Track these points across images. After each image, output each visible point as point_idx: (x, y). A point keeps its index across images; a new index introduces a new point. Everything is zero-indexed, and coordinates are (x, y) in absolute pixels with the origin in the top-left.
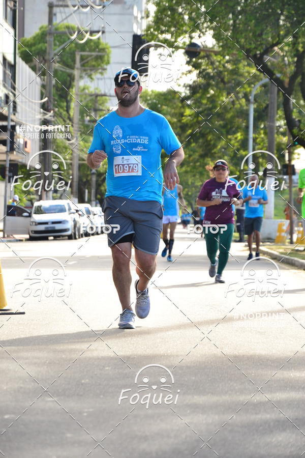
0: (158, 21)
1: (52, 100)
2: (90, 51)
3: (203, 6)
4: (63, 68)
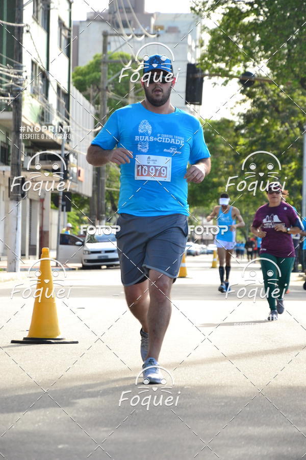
0: (213, 50)
3: (258, 35)
4: (116, 96)
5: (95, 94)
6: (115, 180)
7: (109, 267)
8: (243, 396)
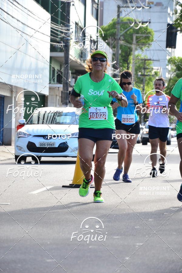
1: (119, 63)
2: (142, 33)
4: (125, 44)
5: (113, 42)
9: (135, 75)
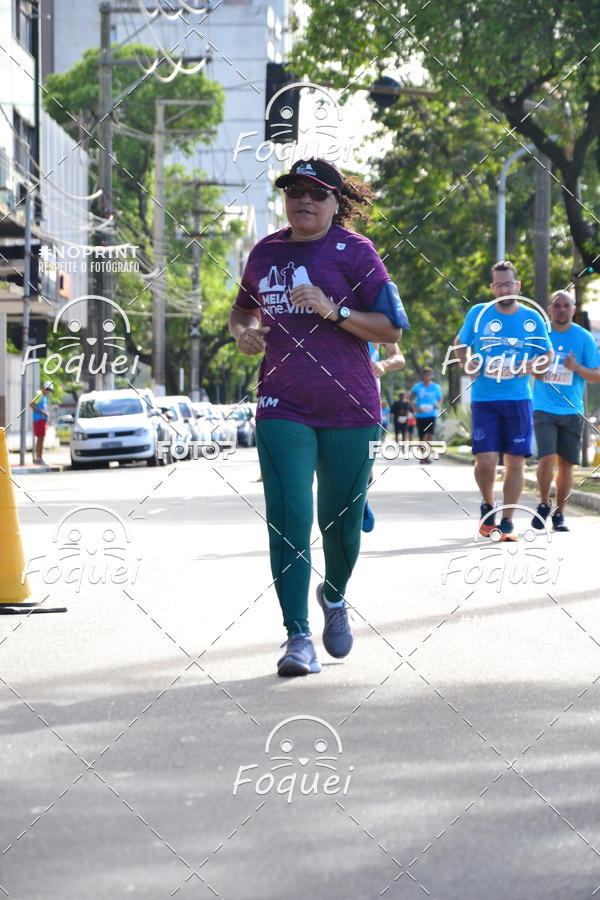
0: (316, 35)
1: (111, 195)
2: (184, 96)
3: (404, 5)
4: (132, 132)
5: (88, 127)
6: (131, 294)
7: (124, 464)
8: (390, 704)
9: (166, 233)
